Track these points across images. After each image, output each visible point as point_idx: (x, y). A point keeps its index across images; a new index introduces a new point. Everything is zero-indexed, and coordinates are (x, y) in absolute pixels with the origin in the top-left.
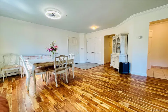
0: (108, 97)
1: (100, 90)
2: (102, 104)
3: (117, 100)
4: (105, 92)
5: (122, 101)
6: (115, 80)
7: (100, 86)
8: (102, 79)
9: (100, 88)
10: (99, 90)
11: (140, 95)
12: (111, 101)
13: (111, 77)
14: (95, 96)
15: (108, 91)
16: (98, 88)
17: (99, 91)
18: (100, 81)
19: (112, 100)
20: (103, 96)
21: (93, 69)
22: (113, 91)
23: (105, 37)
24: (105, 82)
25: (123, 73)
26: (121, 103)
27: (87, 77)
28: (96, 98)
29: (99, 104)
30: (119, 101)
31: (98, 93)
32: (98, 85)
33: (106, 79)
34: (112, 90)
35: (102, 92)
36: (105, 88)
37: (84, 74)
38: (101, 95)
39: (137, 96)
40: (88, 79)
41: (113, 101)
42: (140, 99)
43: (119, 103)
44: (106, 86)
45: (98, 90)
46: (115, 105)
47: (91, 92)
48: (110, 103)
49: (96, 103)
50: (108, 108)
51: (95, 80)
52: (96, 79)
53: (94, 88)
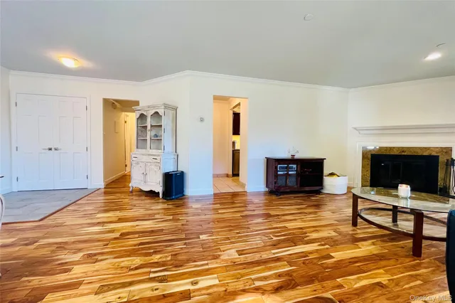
0: (195, 261)
1: (161, 255)
2: (196, 283)
3: (214, 256)
4: (176, 254)
5: (222, 253)
6: (171, 217)
7: (149, 248)
8: (137, 229)
9: (155, 253)
10: (156, 258)
11: (232, 227)
12: (207, 264)
13: (155, 214)
14: (163, 280)
15: (181, 248)
16: (150, 254)
17: (160, 260)
18: (137, 236)
19: (206, 262)
20: (181, 266)
21: (70, 208)
22: (189, 243)
23: (106, 101)
24: (152, 231)
25: (173, 199)
26: (225, 256)
27: (74, 242)
28: (170, 281)
29: (192, 288)
30: (219, 255)
31: (163, 266)
32: (143, 249)
33: (150, 225)
34: (187, 241)
35: (169, 258)
36: (167, 246)
37: (44, 238)
38: (176, 267)
39: (231, 230)
40: (88, 249)
41: (209, 262)
42: (238, 233)
43: (222, 257)
44: (165, 239)
45: (156, 261)
46: (220, 267)
47: (142, 278)
48: (208, 270)
49: (181, 293)
50: (216, 282)
51: (116, 239)
52: (119, 234)
53: (138, 261)
